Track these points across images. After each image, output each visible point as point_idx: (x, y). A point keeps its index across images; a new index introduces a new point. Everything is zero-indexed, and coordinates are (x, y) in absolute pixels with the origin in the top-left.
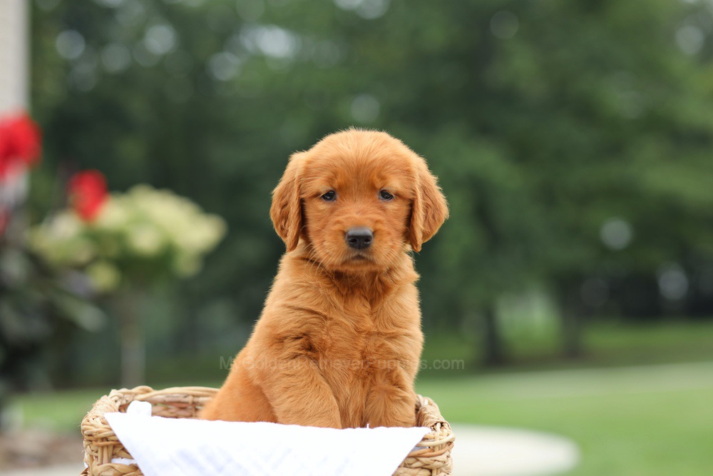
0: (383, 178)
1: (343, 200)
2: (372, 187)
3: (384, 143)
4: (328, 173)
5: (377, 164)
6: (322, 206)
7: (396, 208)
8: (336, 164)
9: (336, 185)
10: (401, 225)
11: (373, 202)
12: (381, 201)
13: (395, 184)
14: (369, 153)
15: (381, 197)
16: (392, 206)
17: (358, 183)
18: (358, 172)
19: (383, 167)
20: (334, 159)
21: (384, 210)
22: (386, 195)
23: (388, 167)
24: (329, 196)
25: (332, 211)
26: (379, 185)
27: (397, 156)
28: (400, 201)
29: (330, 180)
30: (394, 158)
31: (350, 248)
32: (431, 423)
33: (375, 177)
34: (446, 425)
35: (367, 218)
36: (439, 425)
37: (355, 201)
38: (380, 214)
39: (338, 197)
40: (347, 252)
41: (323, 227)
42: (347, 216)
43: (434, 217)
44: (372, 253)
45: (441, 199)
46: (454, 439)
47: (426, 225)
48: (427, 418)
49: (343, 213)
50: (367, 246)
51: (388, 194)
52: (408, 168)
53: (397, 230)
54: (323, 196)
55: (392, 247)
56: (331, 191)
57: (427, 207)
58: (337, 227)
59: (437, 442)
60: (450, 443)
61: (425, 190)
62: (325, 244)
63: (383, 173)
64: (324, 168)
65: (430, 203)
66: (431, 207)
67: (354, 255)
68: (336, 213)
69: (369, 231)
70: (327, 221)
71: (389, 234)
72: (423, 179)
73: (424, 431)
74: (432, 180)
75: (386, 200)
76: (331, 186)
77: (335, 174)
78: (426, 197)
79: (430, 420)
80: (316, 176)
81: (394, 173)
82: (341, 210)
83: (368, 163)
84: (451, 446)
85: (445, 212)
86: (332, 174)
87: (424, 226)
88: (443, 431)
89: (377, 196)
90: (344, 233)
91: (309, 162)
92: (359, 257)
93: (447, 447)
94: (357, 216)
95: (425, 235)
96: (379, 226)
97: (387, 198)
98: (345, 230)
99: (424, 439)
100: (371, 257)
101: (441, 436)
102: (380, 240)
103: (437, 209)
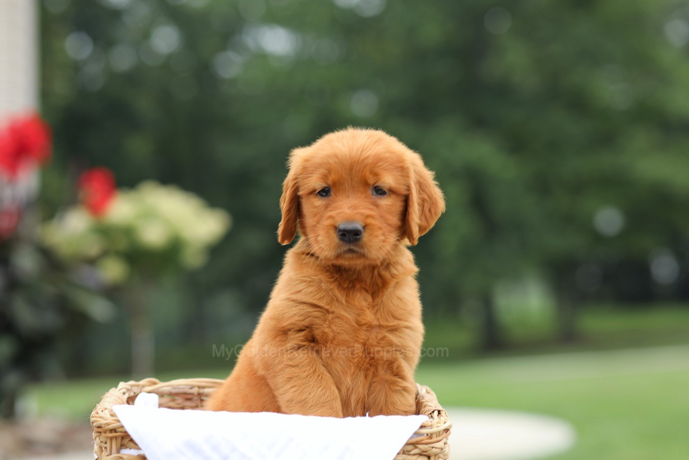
0: (376, 175)
1: (336, 196)
2: (365, 184)
3: (379, 141)
4: (322, 171)
5: (370, 160)
6: (318, 202)
7: (389, 203)
8: (331, 161)
9: (330, 182)
10: (395, 220)
11: (366, 197)
12: (374, 197)
13: (388, 180)
14: (362, 151)
15: (374, 193)
16: (385, 202)
17: (352, 180)
18: (351, 168)
19: (376, 163)
20: (329, 156)
21: (377, 206)
22: (380, 191)
23: (381, 164)
24: (325, 192)
25: (327, 207)
26: (371, 181)
27: (390, 152)
28: (393, 197)
29: (325, 177)
30: (387, 155)
31: (341, 242)
32: (429, 411)
33: (368, 174)
34: (443, 413)
35: (357, 213)
36: (436, 413)
37: (348, 197)
38: (371, 209)
39: (332, 193)
40: (339, 247)
41: (318, 222)
42: (339, 211)
43: (430, 211)
44: (362, 247)
45: (438, 193)
46: (451, 426)
47: (423, 218)
48: (425, 406)
49: (336, 208)
50: (358, 240)
51: (381, 190)
52: (402, 164)
53: (389, 225)
54: (319, 192)
55: (384, 241)
56: (325, 188)
57: (423, 202)
58: (329, 222)
59: (435, 429)
60: (447, 430)
61: (421, 186)
62: (319, 238)
63: (376, 170)
64: (320, 165)
65: (426, 197)
66: (427, 202)
67: (345, 249)
68: (329, 209)
69: (359, 226)
70: (322, 217)
71: (380, 228)
72: (418, 173)
73: (422, 419)
74: (429, 175)
75: (379, 196)
76: (326, 183)
77: (329, 171)
78: (421, 192)
79: (427, 408)
80: (312, 174)
81: (386, 170)
82: (334, 205)
83: (361, 160)
84: (448, 433)
85: (441, 205)
86: (326, 171)
87: (420, 219)
88: (440, 419)
89: (370, 192)
90: (335, 228)
91: (307, 160)
92: (351, 251)
93: (444, 435)
94: (348, 211)
95: (421, 229)
96: (370, 221)
97: (381, 194)
98: (337, 225)
99: (422, 427)
100: (362, 251)
101: (438, 424)
102: (371, 234)
103: (433, 203)
